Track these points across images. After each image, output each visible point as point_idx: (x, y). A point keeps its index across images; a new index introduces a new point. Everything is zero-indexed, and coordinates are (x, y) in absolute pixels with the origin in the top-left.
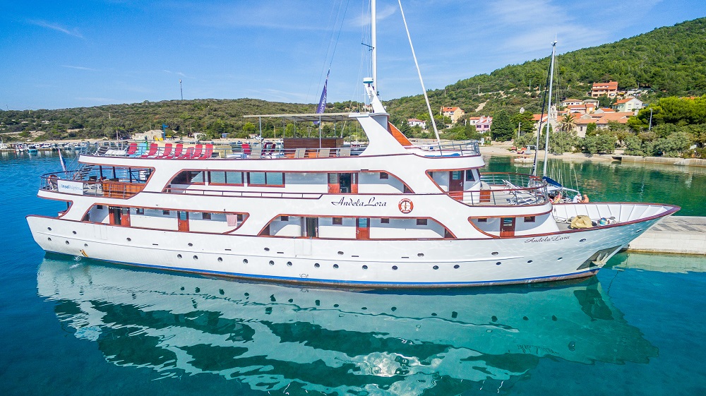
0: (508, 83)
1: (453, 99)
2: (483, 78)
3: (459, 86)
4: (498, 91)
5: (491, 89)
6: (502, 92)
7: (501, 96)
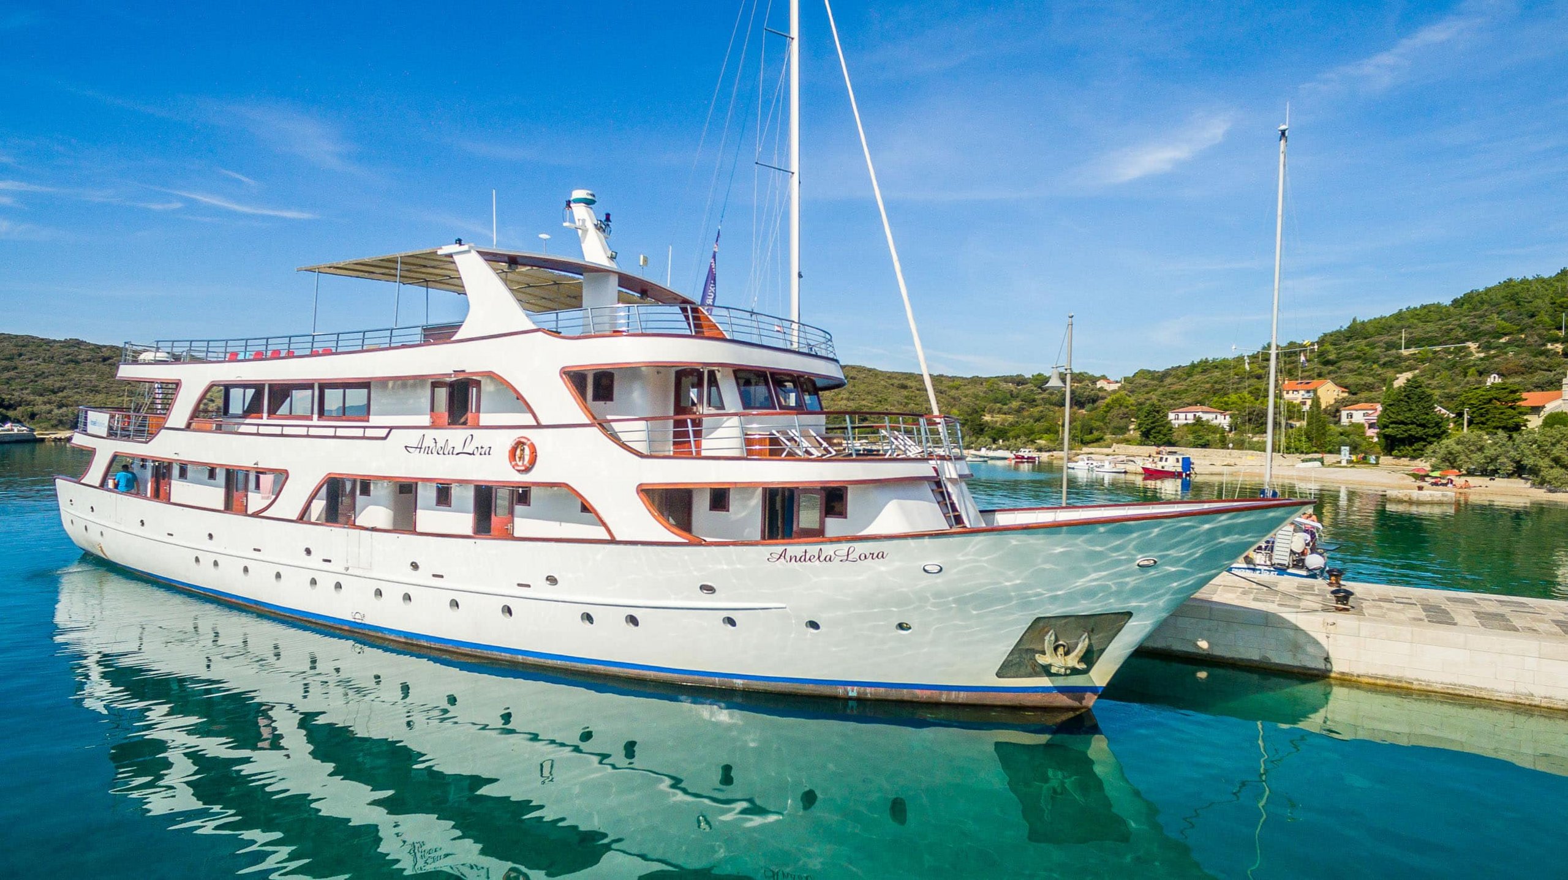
0: (1496, 321)
1: (1327, 363)
2: (1427, 313)
3: (1356, 331)
4: (1463, 342)
5: (1446, 337)
6: (1472, 346)
7: (1471, 354)
